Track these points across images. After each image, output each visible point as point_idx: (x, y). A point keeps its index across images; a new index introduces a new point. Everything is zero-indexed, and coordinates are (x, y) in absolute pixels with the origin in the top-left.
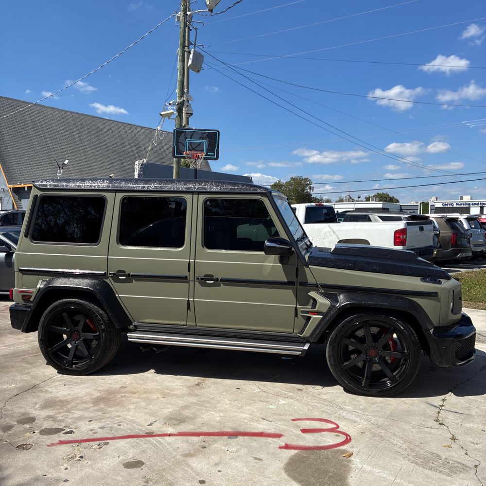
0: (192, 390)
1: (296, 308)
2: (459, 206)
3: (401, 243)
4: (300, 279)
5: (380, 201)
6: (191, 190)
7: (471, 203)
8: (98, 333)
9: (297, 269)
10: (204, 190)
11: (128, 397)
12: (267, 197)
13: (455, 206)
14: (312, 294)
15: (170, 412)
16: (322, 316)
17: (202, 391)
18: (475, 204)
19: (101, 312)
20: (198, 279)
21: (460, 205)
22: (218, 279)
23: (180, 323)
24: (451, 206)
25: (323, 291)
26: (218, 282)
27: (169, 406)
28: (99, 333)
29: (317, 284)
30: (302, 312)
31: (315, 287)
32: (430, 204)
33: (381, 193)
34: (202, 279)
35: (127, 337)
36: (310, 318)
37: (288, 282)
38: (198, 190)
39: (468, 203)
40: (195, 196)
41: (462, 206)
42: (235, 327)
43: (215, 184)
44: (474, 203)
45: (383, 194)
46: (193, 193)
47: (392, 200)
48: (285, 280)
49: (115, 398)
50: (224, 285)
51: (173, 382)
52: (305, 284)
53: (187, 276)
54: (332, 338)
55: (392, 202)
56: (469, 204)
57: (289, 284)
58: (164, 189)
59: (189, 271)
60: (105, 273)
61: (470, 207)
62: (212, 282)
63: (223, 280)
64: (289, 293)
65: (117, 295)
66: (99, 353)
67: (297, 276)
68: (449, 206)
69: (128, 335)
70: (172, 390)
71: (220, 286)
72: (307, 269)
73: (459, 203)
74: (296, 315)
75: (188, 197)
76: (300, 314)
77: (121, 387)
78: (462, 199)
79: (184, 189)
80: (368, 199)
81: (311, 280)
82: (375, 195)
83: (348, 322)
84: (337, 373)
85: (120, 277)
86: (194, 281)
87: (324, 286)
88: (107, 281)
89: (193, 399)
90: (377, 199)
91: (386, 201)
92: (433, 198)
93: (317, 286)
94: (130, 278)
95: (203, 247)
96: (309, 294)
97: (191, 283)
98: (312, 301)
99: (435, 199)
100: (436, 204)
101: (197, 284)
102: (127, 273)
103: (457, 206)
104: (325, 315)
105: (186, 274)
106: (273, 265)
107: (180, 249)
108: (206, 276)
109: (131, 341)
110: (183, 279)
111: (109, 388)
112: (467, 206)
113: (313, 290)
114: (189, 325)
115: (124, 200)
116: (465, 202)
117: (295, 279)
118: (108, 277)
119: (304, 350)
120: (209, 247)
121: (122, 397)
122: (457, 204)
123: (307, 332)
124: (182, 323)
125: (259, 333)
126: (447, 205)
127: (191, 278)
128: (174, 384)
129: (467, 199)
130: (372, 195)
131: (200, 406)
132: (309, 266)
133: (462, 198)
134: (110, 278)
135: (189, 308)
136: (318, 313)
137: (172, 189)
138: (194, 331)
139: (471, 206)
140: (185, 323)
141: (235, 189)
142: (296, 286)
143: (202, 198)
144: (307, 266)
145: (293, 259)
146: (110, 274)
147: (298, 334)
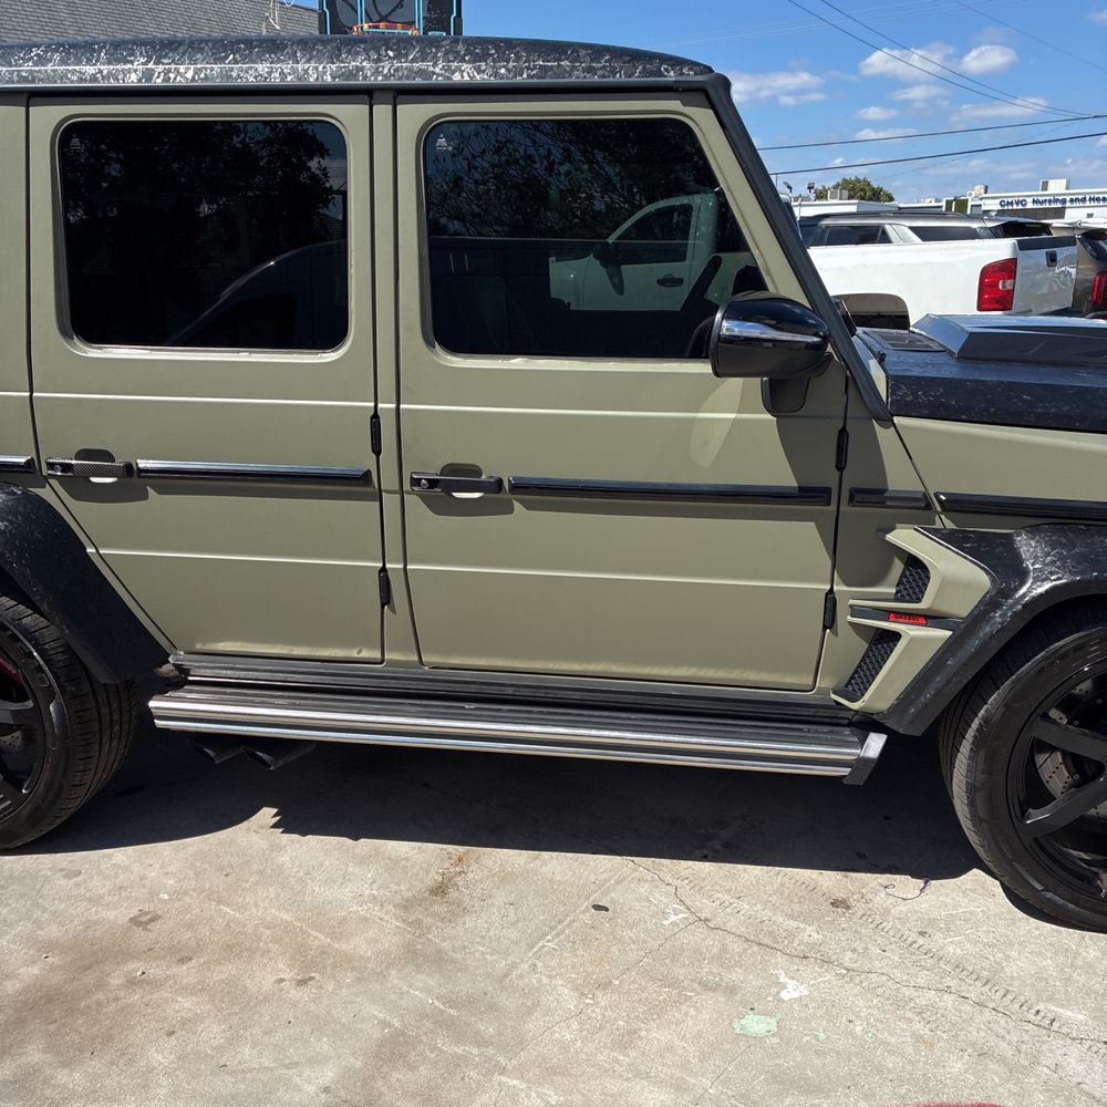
0: (418, 923)
1: (830, 599)
2: (1039, 206)
3: (997, 302)
4: (854, 477)
5: (850, 198)
6: (360, 81)
7: (1068, 198)
8: (30, 704)
9: (843, 432)
10: (418, 81)
11: (155, 984)
12: (713, 107)
13: (1030, 205)
14: (906, 537)
15: (326, 1090)
16: (949, 633)
17: (461, 930)
18: (1077, 200)
19: (31, 620)
20: (416, 482)
21: (1041, 203)
22: (500, 481)
23: (354, 654)
24: (1020, 207)
25: (950, 525)
26: (501, 494)
27: (324, 1046)
28: (35, 701)
29: (925, 496)
30: (855, 611)
31: (918, 508)
32: (970, 204)
33: (853, 178)
34: (433, 483)
35: (149, 716)
36: (895, 637)
37: (801, 489)
38: (393, 81)
39: (1061, 198)
40: (382, 111)
41: (1047, 206)
42: (576, 667)
43: (468, 52)
44: (1074, 197)
45: (858, 180)
46: (368, 94)
47: (877, 195)
48: (786, 478)
49: (100, 996)
50: (529, 506)
51: (346, 878)
52: (873, 495)
53: (368, 474)
54: (986, 720)
55: (878, 200)
56: (1064, 201)
57: (806, 497)
58: (239, 82)
59: (377, 450)
60: (29, 463)
61: (1065, 208)
62: (477, 495)
63: (523, 488)
64: (802, 537)
65: (90, 550)
66: (45, 776)
67: (840, 467)
68: (1015, 207)
69: (152, 704)
70: (338, 930)
71: (510, 510)
72: (884, 435)
73: (1041, 199)
74: (830, 621)
75: (348, 116)
76: (844, 618)
77: (135, 921)
78: (1046, 190)
79: (329, 79)
80: (821, 195)
81: (899, 478)
82: (838, 185)
83: (1064, 656)
84: (1001, 851)
85: (94, 480)
86: (402, 492)
87: (957, 505)
88: (44, 493)
89: (421, 989)
90: (846, 193)
91: (862, 198)
92: (977, 188)
93: (929, 507)
94: (133, 482)
95: (430, 344)
96: (890, 537)
97: (391, 502)
98: (898, 567)
99: (983, 191)
100: (987, 201)
101: (413, 502)
102: (119, 463)
103: (1036, 206)
104: (964, 629)
105: (366, 461)
106: (735, 419)
107: (329, 357)
108: (451, 469)
109: (167, 731)
110: (357, 484)
111: (88, 925)
112: (1059, 205)
113: (907, 521)
114: (393, 663)
115: (68, 135)
116: (1054, 195)
117: (829, 478)
118: (46, 479)
119: (862, 762)
120: (457, 346)
121: (132, 983)
122: (1034, 201)
123: (880, 695)
124: (365, 654)
125: (673, 689)
126: (1011, 203)
127: (389, 479)
128: (346, 893)
129: (1057, 187)
130: (830, 184)
131: (457, 1031)
132: (896, 419)
133: (1045, 186)
134: (54, 482)
135: (386, 598)
136: (931, 618)
137: (276, 80)
138: (413, 685)
139: (1068, 204)
140: (377, 655)
141: (562, 72)
142: (833, 507)
143: (415, 116)
144: (887, 421)
145: (827, 392)
146: (51, 466)
147: (833, 696)
